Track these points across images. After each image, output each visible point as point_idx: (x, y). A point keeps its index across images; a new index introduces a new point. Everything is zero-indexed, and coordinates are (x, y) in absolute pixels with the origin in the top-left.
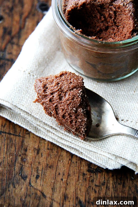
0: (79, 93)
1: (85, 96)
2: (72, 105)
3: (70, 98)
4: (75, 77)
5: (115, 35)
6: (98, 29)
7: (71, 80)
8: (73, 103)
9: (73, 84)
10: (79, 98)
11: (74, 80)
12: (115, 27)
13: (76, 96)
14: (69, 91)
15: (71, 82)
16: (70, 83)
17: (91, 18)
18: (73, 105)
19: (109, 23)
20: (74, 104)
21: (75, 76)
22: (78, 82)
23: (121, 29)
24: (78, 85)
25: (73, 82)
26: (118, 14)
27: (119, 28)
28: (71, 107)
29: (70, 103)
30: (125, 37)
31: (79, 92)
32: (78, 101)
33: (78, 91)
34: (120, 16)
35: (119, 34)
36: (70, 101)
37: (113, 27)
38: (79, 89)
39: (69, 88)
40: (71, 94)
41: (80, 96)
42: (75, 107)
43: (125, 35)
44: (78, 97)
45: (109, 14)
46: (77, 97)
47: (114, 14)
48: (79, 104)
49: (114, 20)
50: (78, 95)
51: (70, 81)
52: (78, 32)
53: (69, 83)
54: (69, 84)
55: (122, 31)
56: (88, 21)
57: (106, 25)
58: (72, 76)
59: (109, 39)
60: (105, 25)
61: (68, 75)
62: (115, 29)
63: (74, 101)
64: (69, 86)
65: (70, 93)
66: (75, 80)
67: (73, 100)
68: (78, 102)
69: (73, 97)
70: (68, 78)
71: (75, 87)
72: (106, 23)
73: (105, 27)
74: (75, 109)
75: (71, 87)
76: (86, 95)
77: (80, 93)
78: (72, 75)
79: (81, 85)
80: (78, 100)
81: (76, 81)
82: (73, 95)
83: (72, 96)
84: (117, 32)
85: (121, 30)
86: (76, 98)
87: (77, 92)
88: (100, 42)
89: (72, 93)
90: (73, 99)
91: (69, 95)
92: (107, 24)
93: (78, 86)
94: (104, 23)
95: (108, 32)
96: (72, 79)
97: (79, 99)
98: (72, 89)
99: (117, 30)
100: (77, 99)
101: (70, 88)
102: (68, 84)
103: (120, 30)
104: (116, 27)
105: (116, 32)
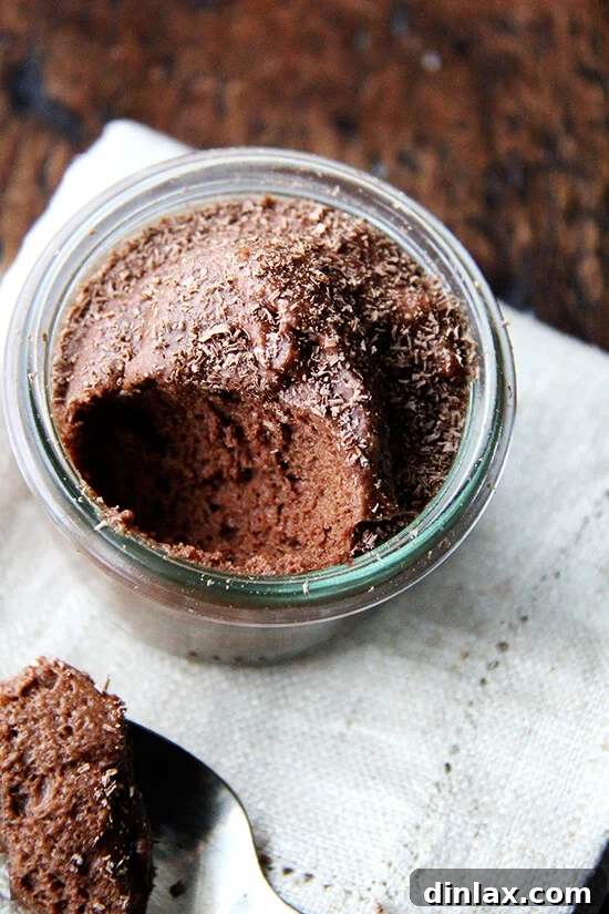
0: (102, 785)
1: (129, 793)
2: (66, 841)
3: (58, 807)
4: (91, 703)
5: (279, 512)
6: (207, 471)
7: (69, 715)
8: (72, 832)
9: (77, 738)
10: (102, 809)
11: (82, 717)
12: (284, 481)
13: (86, 802)
14: (57, 774)
15: (69, 730)
16: (64, 733)
17: (177, 416)
18: (70, 839)
19: (256, 459)
20: (78, 836)
21: (89, 697)
22: (101, 730)
23: (309, 496)
24: (102, 746)
25: (80, 732)
26: (300, 437)
27: (300, 490)
28: (62, 851)
29: (60, 830)
30: (325, 541)
31: (104, 779)
32: (94, 821)
33: (96, 775)
34: (306, 444)
35: (297, 514)
36: (60, 821)
37: (274, 477)
38: (102, 764)
39: (59, 757)
40: (64, 790)
41: (104, 802)
42: (78, 850)
43: (327, 531)
44: (98, 803)
45: (262, 430)
46: (90, 804)
47: (283, 436)
48: (97, 838)
49: (278, 455)
50: (98, 794)
51: (64, 725)
52: (116, 523)
53: (62, 736)
54: (61, 741)
55: (315, 506)
56: (166, 429)
57: (244, 463)
58: (77, 695)
59: (253, 559)
60: (239, 463)
61: (59, 687)
62: (281, 487)
63: (79, 824)
64: (61, 751)
65: (61, 785)
66: (87, 719)
67: (73, 817)
68: (96, 828)
69: (75, 805)
70: (58, 704)
71: (85, 756)
72: (243, 454)
73: (239, 471)
74: (78, 858)
75: (68, 756)
76: (132, 789)
77: (108, 786)
78: (74, 692)
79: (114, 744)
80: (95, 819)
81: (91, 726)
82: (74, 795)
83: (71, 799)
84: (289, 505)
85: (311, 503)
86: (89, 810)
87: (92, 782)
88: (209, 582)
89: (70, 785)
90: (73, 813)
91: (58, 792)
92: (247, 463)
93: (98, 752)
94: (236, 455)
95: (250, 491)
96: (74, 713)
97: (101, 815)
98: (73, 764)
99: (293, 495)
100: (94, 816)
101: (65, 761)
102: (55, 741)
103: (303, 499)
104: (287, 480)
105: (286, 500)
